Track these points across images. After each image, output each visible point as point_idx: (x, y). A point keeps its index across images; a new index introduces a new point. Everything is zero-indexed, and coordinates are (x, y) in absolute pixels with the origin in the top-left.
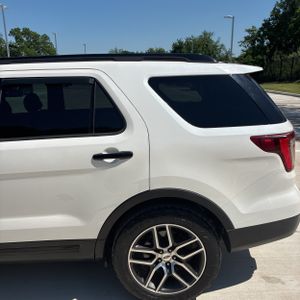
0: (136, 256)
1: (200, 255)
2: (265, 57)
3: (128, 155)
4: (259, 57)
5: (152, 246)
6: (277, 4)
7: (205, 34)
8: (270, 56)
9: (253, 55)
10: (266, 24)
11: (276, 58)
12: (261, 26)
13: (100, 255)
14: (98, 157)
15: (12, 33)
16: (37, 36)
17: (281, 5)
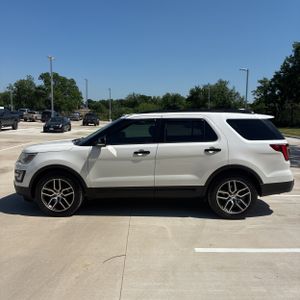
0: (220, 195)
1: (248, 196)
2: (277, 105)
3: (219, 150)
4: (272, 105)
5: (227, 190)
6: (287, 59)
7: (221, 82)
8: (282, 103)
9: (265, 102)
10: (277, 76)
11: (288, 106)
12: (272, 77)
13: (204, 194)
14: (207, 150)
17: (290, 60)
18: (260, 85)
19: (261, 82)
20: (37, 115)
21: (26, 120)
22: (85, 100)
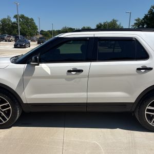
3: (151, 69)
6: (152, 7)
10: (146, 17)
12: (143, 17)
15: (16, 17)
16: (27, 19)
18: (136, 22)
19: (136, 20)
20: (12, 38)
21: (6, 41)
22: (39, 31)
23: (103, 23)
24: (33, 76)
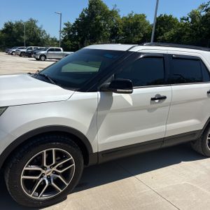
2: (79, 43)
7: (31, 20)
12: (74, 22)
14: (209, 92)
17: (86, 11)
18: (65, 27)
19: (66, 25)
23: (14, 23)
24: (112, 109)
